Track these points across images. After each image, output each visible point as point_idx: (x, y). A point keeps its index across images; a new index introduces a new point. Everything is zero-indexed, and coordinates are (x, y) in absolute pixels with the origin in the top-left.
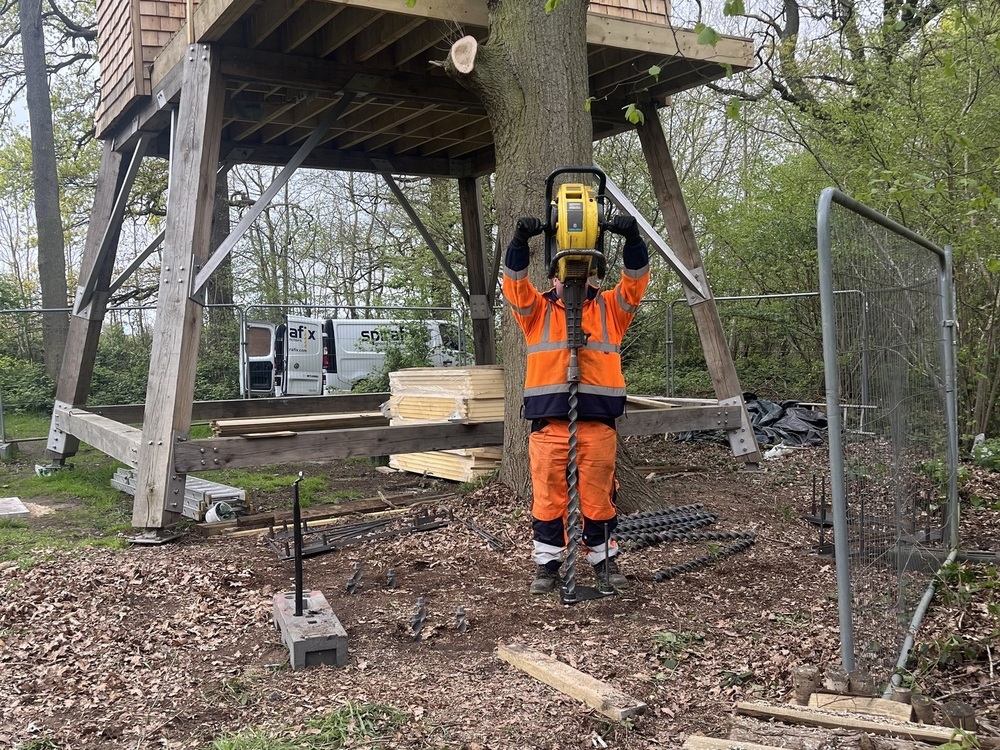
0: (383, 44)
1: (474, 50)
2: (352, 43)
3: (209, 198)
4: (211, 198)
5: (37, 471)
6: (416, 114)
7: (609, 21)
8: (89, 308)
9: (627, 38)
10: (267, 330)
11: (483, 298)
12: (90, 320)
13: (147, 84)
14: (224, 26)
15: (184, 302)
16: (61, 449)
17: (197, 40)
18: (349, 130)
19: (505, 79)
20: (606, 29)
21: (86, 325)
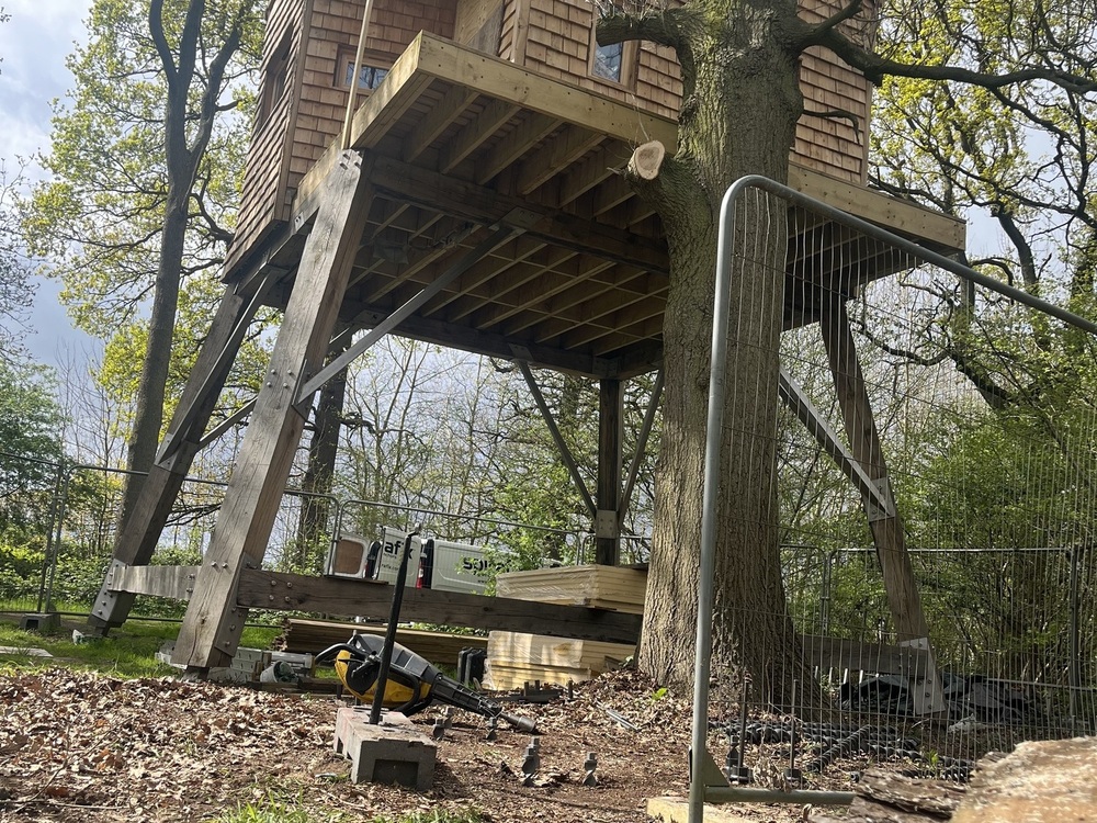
0: (553, 169)
1: (661, 157)
2: (518, 165)
3: (334, 306)
4: (337, 305)
5: (74, 637)
6: (569, 284)
7: (808, 173)
8: (174, 459)
9: (825, 194)
10: (360, 546)
11: (613, 514)
12: (171, 472)
13: (287, 209)
14: (384, 125)
15: (286, 408)
16: (106, 616)
17: (351, 145)
18: (492, 300)
19: (692, 194)
20: (803, 180)
21: (166, 476)
